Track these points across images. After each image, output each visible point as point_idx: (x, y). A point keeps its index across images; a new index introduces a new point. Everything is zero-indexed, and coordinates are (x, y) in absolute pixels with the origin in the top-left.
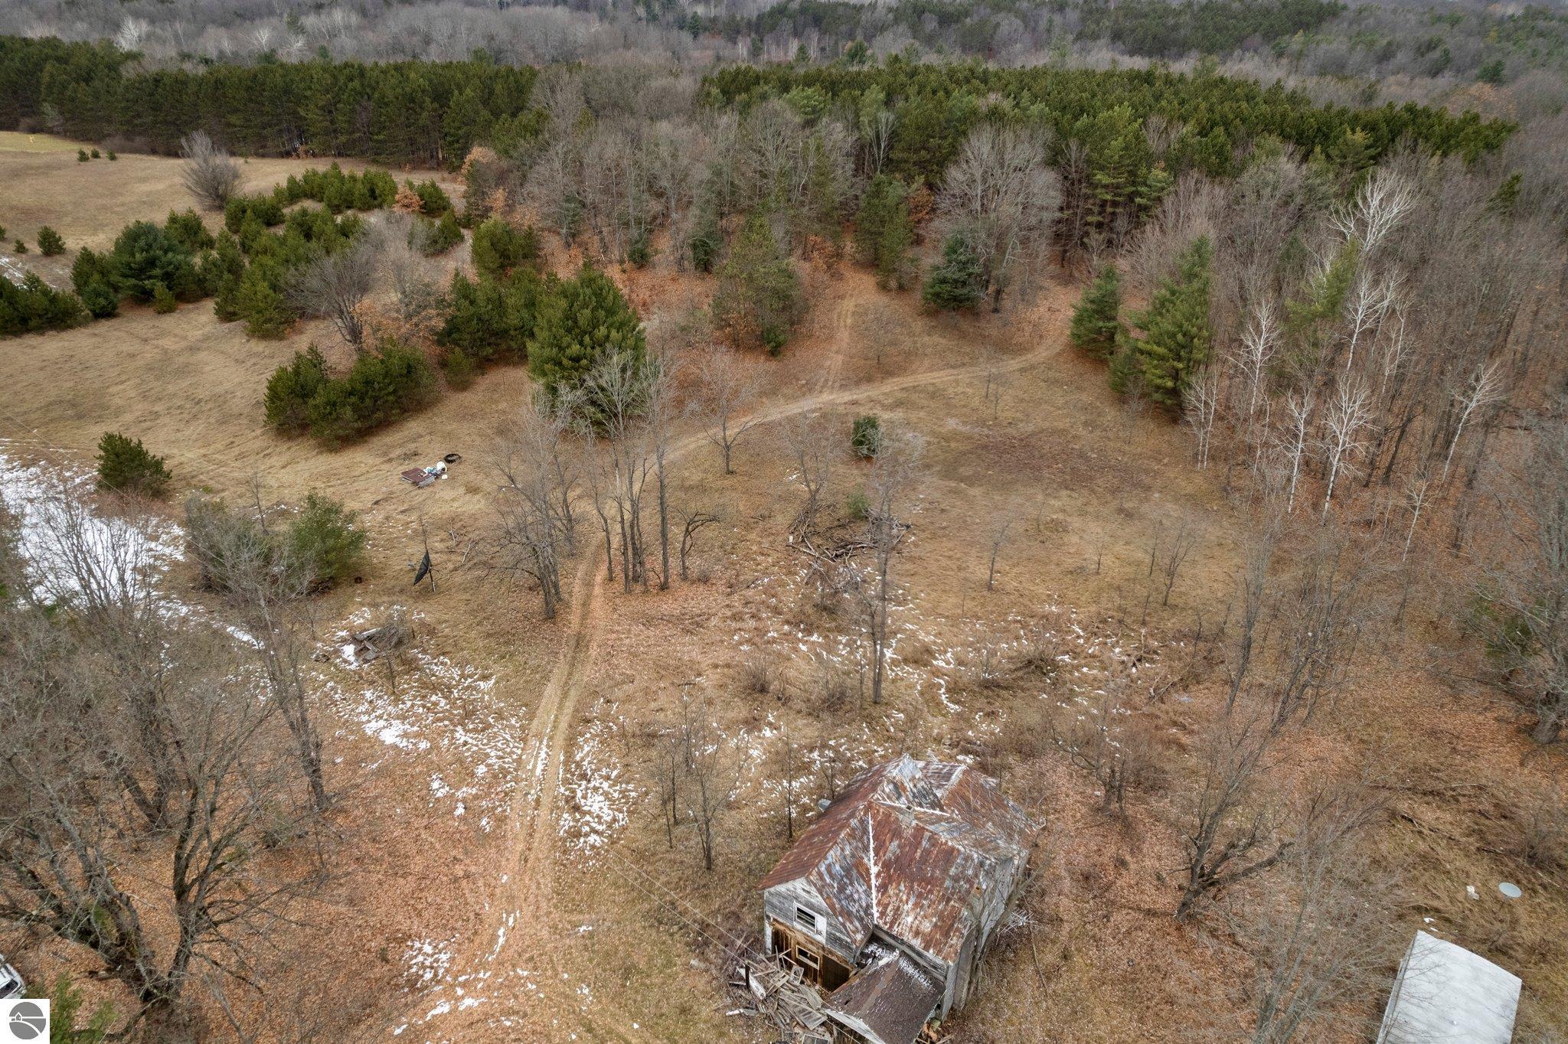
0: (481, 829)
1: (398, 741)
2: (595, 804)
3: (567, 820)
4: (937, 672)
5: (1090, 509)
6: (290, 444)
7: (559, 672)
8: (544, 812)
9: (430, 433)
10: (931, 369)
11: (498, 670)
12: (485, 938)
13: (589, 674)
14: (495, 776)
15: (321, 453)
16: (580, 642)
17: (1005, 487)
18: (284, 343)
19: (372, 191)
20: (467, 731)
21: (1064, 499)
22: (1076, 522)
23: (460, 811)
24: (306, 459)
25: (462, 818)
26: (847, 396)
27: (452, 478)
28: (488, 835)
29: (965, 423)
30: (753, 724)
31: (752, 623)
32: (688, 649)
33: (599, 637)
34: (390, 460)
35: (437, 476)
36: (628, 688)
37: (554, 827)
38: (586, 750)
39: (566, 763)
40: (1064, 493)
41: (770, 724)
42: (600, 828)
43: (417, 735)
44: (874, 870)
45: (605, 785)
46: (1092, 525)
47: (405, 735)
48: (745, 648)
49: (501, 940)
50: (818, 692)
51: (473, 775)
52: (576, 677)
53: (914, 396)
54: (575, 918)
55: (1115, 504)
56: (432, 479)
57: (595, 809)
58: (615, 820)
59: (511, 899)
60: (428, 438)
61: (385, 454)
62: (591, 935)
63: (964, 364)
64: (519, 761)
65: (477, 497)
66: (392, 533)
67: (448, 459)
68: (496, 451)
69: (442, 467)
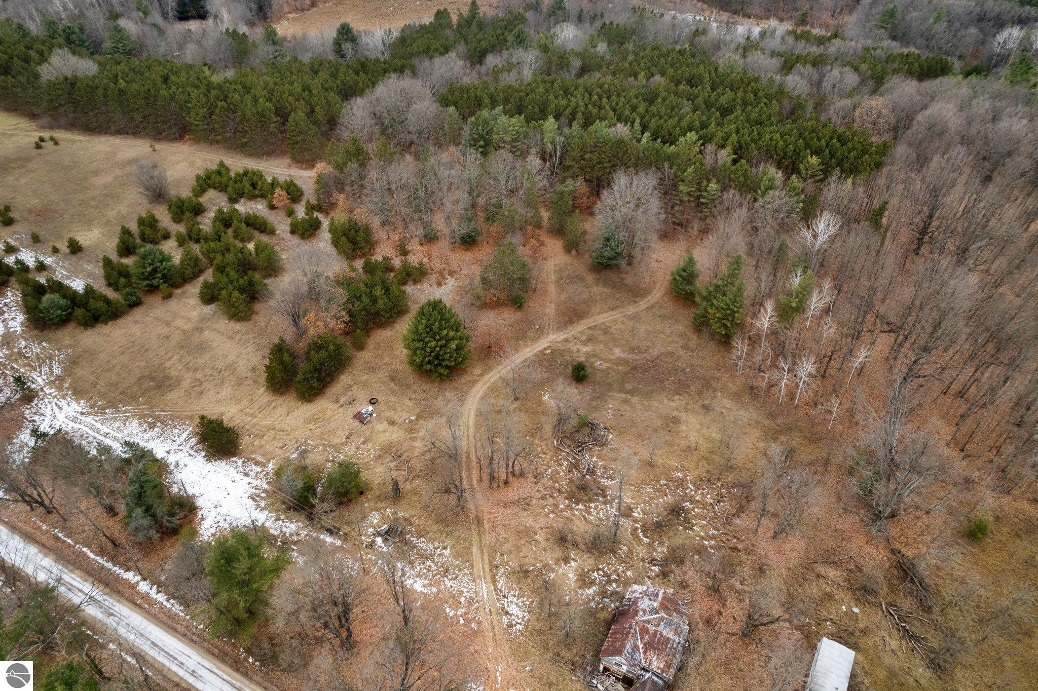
0: (473, 629)
1: (422, 589)
2: (513, 609)
3: (505, 620)
4: (636, 521)
5: (690, 407)
6: (283, 398)
7: (475, 540)
8: (494, 616)
11: (449, 542)
12: (493, 678)
13: (489, 539)
14: (469, 602)
16: (479, 521)
17: (648, 395)
18: (251, 323)
20: (450, 580)
21: (677, 402)
22: (683, 416)
23: (462, 622)
25: (464, 625)
26: (561, 336)
27: (378, 415)
28: (476, 632)
29: (624, 351)
30: (566, 560)
31: (551, 501)
32: (528, 520)
33: (486, 517)
35: (371, 415)
36: (508, 545)
37: (501, 623)
38: (501, 582)
39: (495, 590)
40: (677, 397)
41: (573, 559)
42: (520, 621)
43: (430, 585)
44: (641, 646)
45: (515, 599)
46: (691, 417)
47: (424, 586)
48: (551, 516)
49: (499, 678)
50: (589, 538)
51: (460, 603)
52: (483, 542)
53: (596, 333)
54: (523, 664)
55: (700, 403)
56: (369, 417)
57: (514, 612)
58: (524, 617)
59: (496, 659)
62: (531, 671)
63: (617, 307)
64: (475, 592)
65: (396, 428)
66: (364, 459)
67: (372, 402)
68: (394, 393)
69: (371, 408)
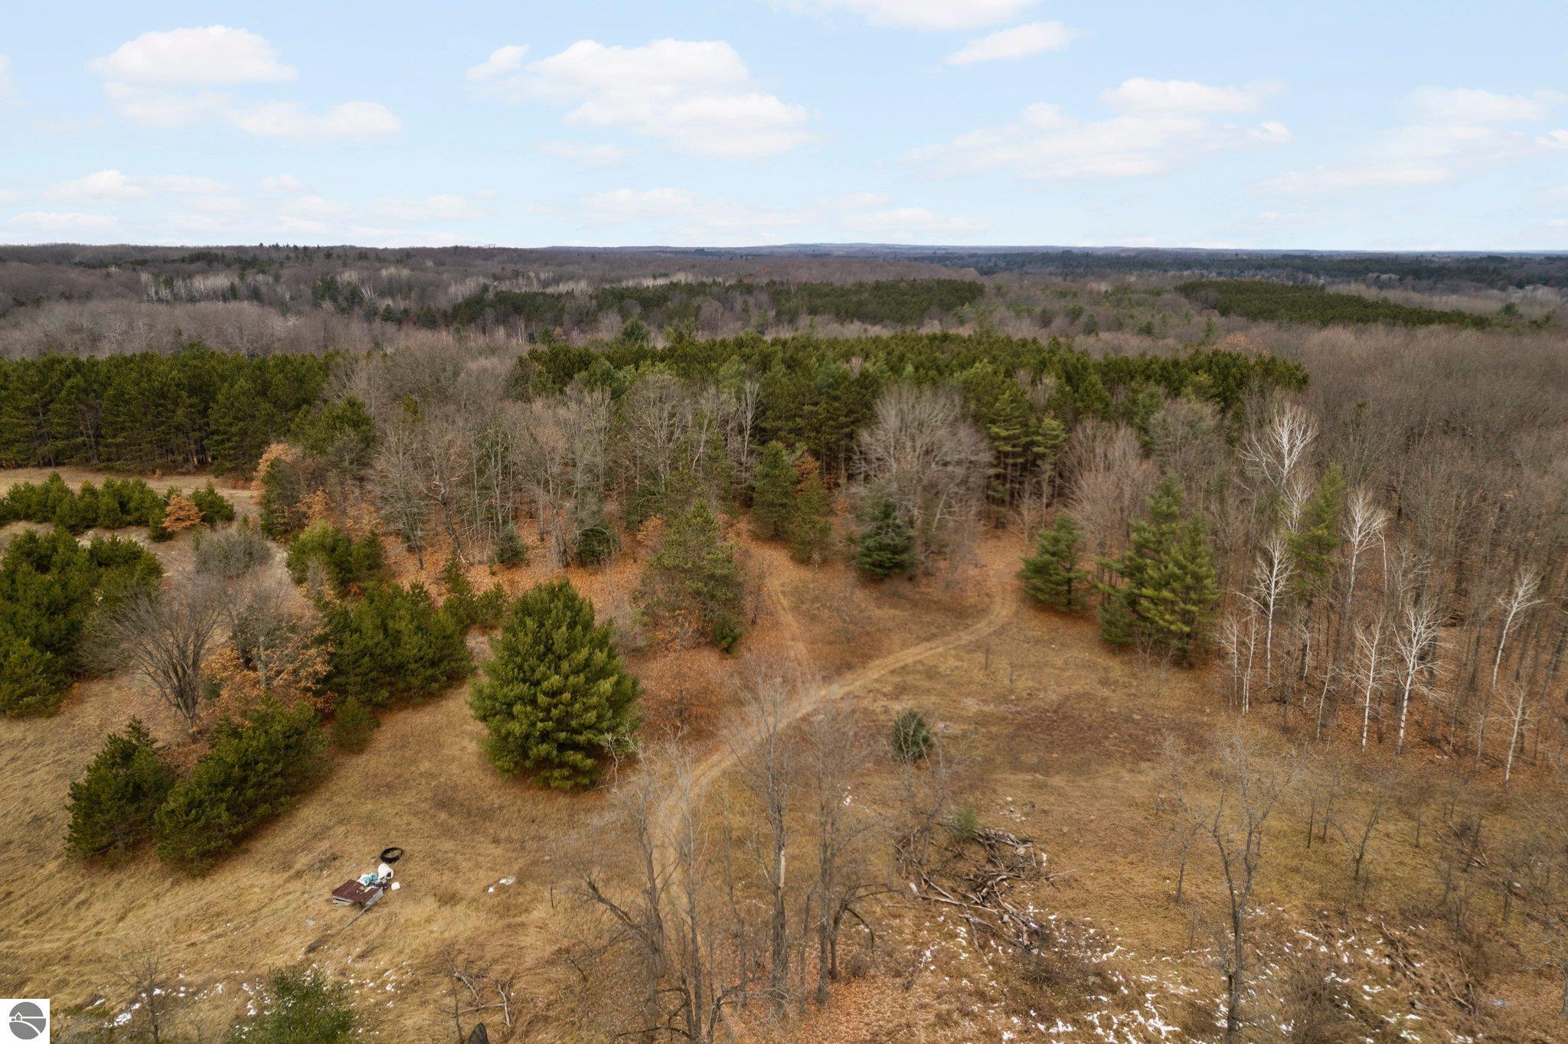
5: (1184, 779)
6: (116, 877)
9: (341, 822)
10: (904, 645)
15: (177, 883)
17: (1083, 770)
18: (57, 720)
19: (123, 506)
21: (1152, 773)
22: (1183, 797)
24: (157, 897)
26: (836, 690)
27: (407, 886)
29: (985, 702)
31: (970, 1025)
34: (299, 874)
35: (385, 886)
40: (1144, 765)
46: (1201, 797)
53: (910, 679)
56: (380, 892)
60: (340, 830)
61: (286, 866)
63: (934, 636)
65: (460, 909)
66: (363, 997)
67: (386, 857)
68: (447, 832)
69: (384, 869)
